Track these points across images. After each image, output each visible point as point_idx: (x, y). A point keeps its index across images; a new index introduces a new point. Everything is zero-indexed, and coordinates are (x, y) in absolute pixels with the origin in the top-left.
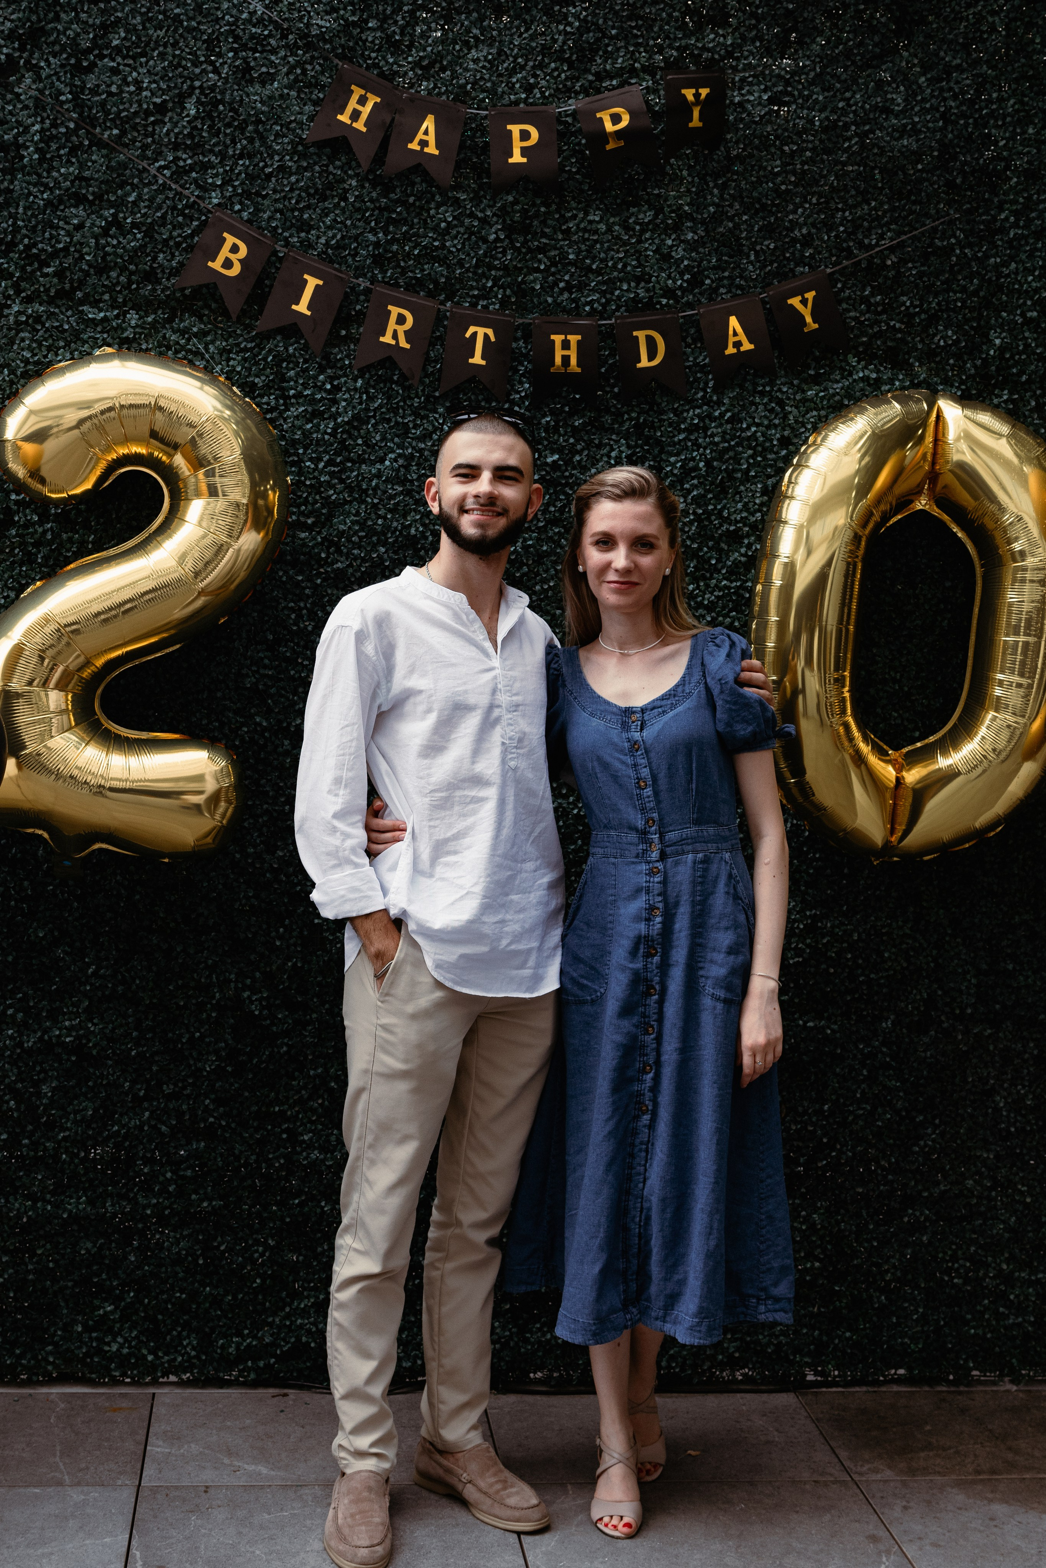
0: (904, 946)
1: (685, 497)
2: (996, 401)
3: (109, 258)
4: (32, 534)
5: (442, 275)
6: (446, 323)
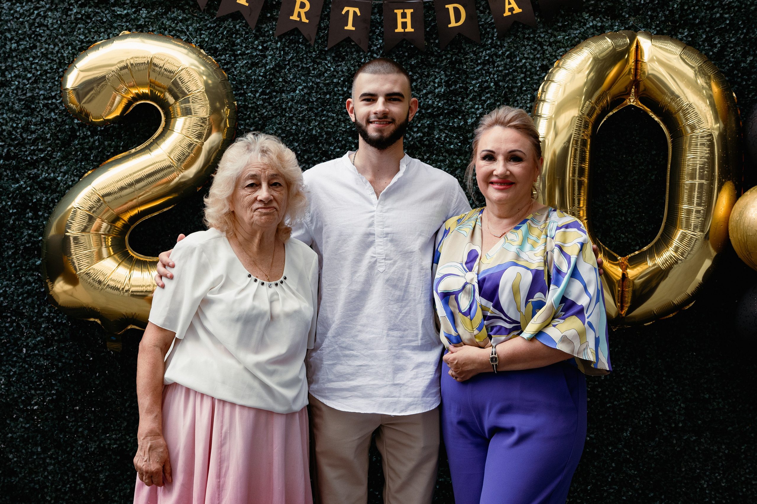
0: (635, 383)
1: (483, 105)
4: (88, 143)
6: (330, 6)
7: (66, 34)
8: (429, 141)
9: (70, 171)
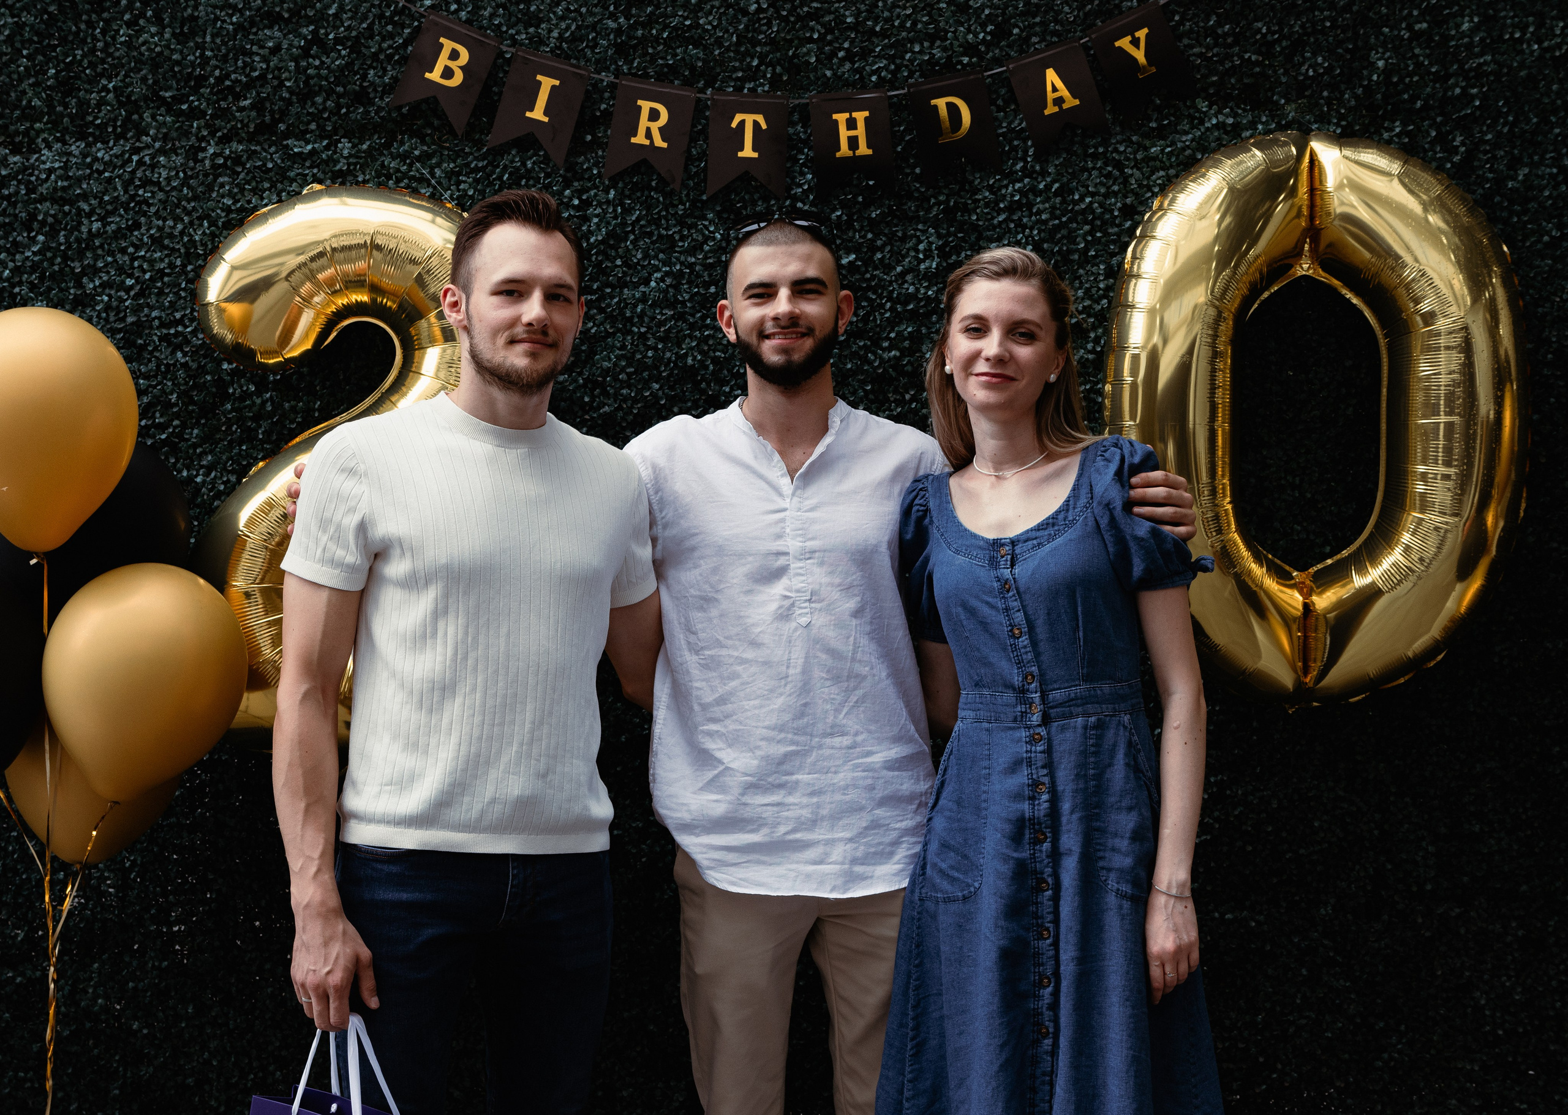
0: (1338, 811)
2: (1386, 135)
3: (312, 82)
4: (250, 407)
5: (699, 59)
6: (707, 114)
7: (195, 198)
8: (912, 365)
9: (219, 463)
